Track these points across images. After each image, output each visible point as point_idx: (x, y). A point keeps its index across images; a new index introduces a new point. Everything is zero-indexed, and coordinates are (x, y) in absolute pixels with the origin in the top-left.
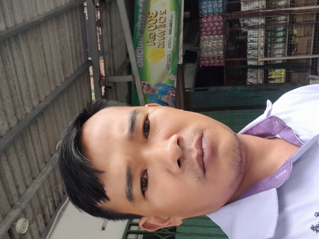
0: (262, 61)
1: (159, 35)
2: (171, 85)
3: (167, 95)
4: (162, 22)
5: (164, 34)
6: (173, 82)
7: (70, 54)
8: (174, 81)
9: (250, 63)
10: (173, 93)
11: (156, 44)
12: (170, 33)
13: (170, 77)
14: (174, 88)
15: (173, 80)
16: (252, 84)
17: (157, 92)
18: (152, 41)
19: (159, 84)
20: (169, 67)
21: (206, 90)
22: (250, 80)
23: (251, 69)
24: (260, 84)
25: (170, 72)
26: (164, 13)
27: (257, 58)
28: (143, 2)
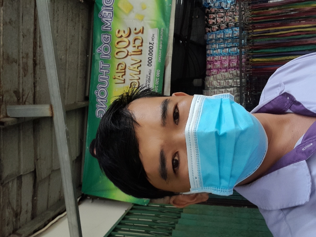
1: (132, 67)
4: (137, 47)
5: (140, 65)
11: (126, 81)
12: (150, 64)
18: (121, 77)
26: (140, 32)
28: (107, 15)
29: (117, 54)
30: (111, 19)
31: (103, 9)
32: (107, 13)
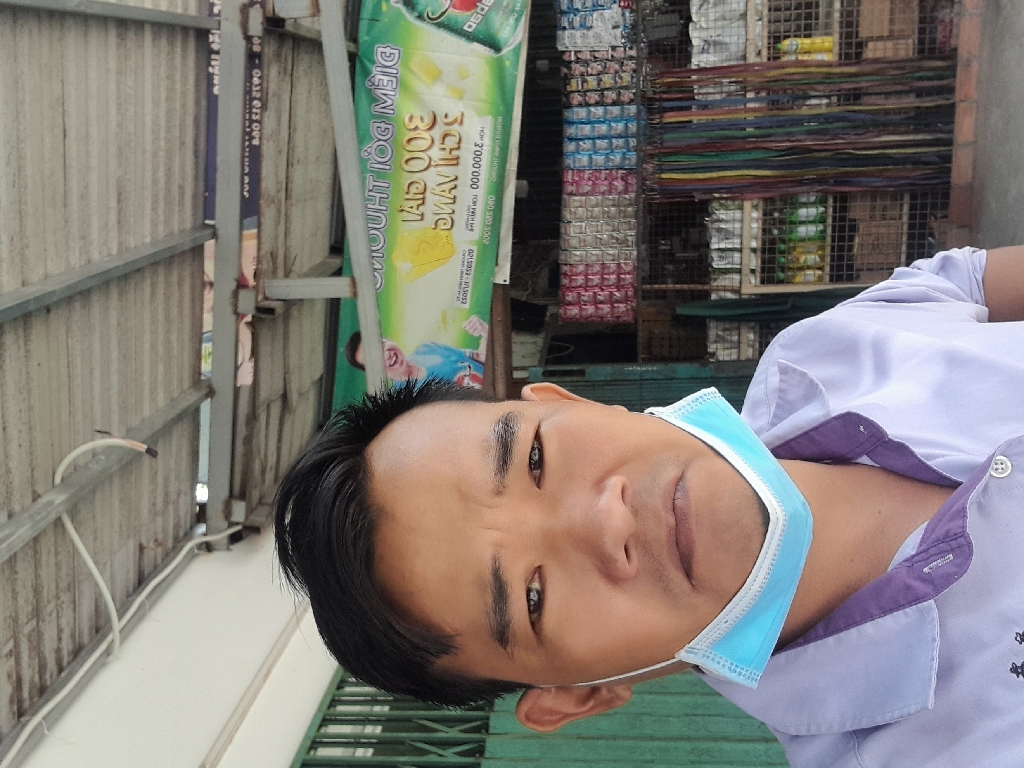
0: (755, 293)
1: (438, 190)
2: (468, 352)
4: (448, 150)
5: (456, 186)
8: (480, 337)
10: (474, 378)
11: (425, 217)
12: (474, 185)
14: (480, 362)
15: (476, 334)
16: (723, 361)
17: (422, 374)
18: (415, 208)
19: (430, 349)
20: (465, 292)
21: (582, 373)
22: (716, 351)
24: (748, 359)
25: (467, 306)
26: (455, 121)
28: (385, 84)
29: (407, 161)
30: (393, 93)
31: (375, 70)
32: (385, 78)
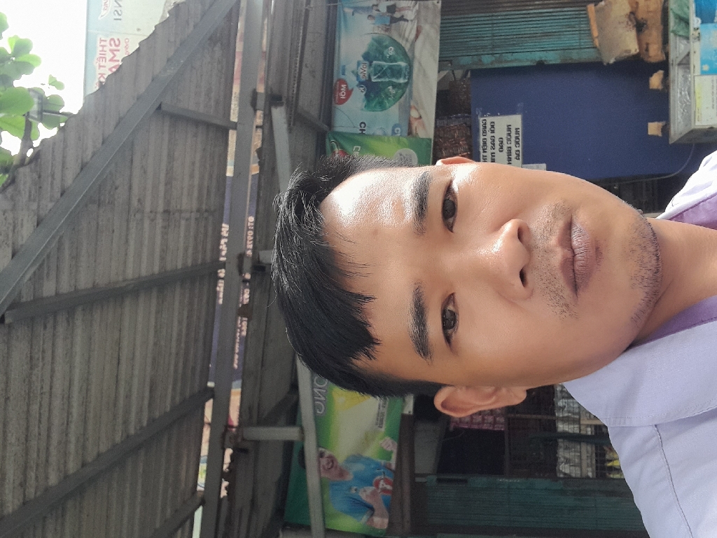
0: (591, 426)
2: (383, 462)
3: (371, 485)
6: (388, 455)
7: (172, 368)
8: (392, 452)
9: (562, 427)
10: (387, 482)
13: (381, 442)
14: (391, 470)
15: (389, 449)
16: (568, 477)
17: (350, 477)
19: (356, 458)
20: (382, 420)
21: (465, 481)
22: (565, 468)
23: (567, 443)
24: (588, 478)
25: (383, 430)
27: (577, 417)
